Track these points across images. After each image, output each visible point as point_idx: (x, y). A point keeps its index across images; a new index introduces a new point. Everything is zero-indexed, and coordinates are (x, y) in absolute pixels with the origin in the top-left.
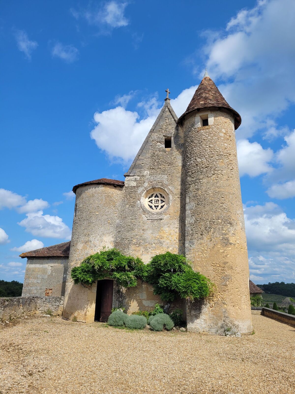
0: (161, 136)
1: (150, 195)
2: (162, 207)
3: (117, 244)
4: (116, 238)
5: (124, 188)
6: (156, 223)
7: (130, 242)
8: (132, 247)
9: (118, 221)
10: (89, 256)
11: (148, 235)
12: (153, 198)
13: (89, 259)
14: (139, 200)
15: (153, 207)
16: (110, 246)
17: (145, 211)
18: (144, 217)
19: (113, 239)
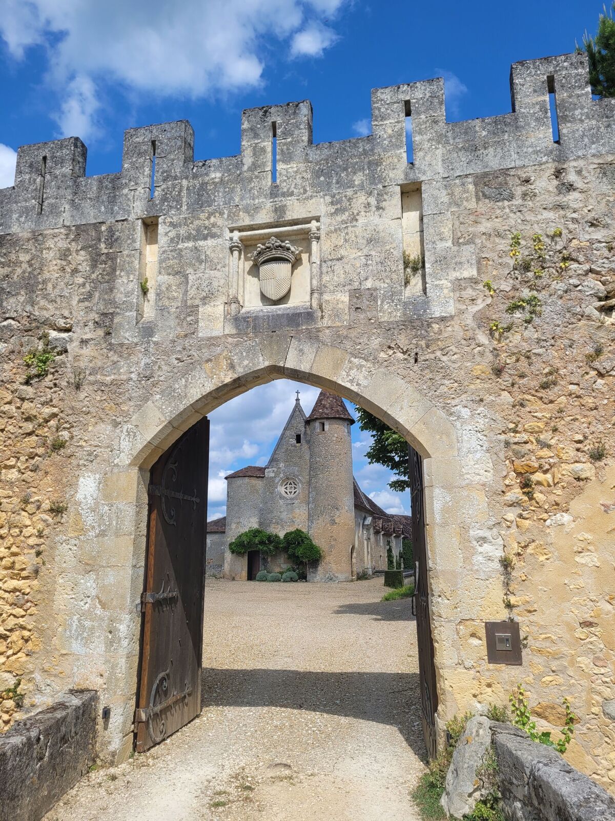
0: (293, 433)
1: (285, 483)
2: (295, 492)
3: (261, 524)
4: (260, 519)
5: (265, 478)
6: (289, 506)
7: (271, 522)
8: (273, 526)
9: (261, 505)
10: (240, 533)
11: (284, 516)
12: (288, 486)
13: (240, 536)
14: (277, 488)
15: (288, 493)
16: (255, 526)
17: (281, 497)
18: (281, 502)
19: (257, 520)
